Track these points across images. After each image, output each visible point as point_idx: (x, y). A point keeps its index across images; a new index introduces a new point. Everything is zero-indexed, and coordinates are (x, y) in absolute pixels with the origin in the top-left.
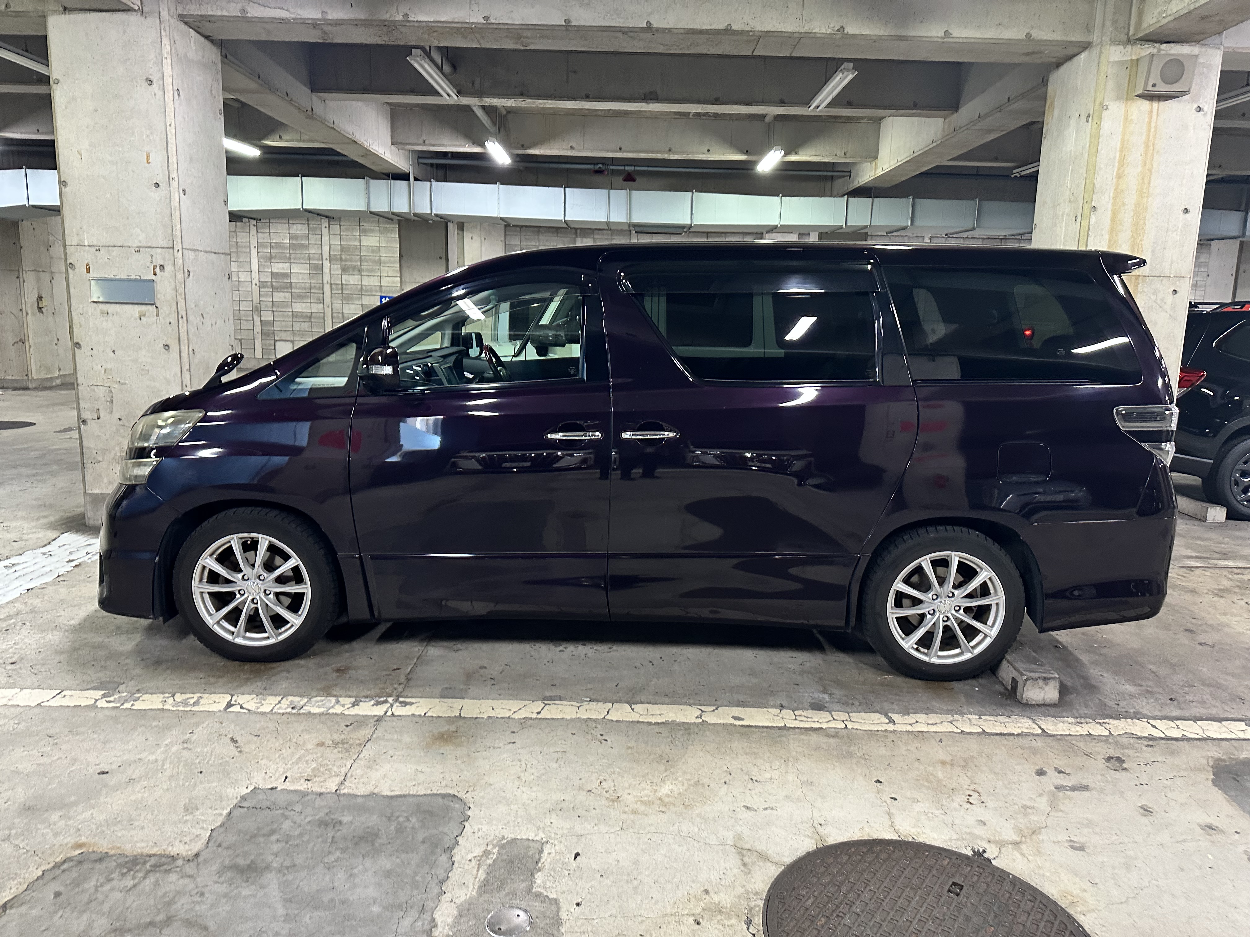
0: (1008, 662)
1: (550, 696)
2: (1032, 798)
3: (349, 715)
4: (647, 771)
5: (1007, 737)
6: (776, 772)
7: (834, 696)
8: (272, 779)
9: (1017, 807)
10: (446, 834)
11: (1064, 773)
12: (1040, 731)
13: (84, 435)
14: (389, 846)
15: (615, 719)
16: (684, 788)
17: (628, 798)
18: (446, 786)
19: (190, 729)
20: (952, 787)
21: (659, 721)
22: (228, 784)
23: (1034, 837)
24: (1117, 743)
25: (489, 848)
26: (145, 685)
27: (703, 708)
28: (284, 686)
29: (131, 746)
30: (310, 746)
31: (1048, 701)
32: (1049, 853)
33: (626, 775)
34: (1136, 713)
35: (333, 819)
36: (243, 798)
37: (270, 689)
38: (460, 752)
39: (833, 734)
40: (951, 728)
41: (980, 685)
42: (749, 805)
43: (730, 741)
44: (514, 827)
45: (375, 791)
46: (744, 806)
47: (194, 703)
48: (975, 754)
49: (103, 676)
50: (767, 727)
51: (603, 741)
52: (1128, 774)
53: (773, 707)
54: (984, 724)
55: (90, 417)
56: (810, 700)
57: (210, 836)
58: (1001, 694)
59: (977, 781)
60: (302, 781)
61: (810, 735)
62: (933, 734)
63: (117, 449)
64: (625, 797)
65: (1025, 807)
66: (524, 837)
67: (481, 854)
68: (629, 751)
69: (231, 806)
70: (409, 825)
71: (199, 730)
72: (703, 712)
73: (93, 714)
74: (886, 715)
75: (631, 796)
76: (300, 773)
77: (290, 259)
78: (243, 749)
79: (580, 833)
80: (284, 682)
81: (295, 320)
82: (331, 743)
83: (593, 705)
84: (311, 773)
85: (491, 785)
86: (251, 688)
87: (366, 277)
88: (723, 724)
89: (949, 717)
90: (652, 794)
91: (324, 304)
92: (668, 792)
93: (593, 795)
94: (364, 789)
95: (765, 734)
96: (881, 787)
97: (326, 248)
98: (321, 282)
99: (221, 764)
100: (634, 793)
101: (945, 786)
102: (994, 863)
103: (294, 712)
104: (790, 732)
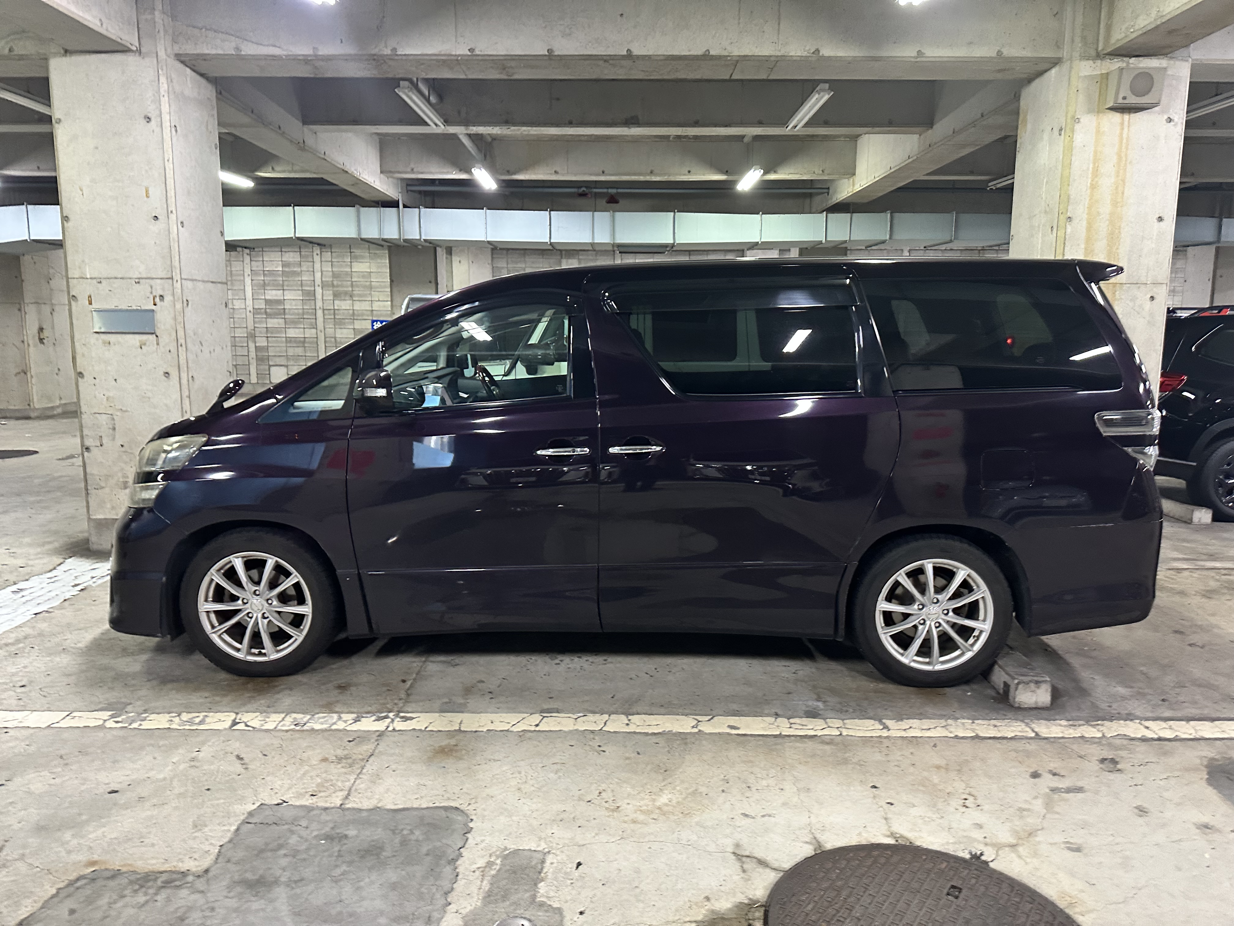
0: (1000, 667)
1: (548, 709)
2: (1026, 801)
3: (352, 731)
4: (645, 782)
5: (1000, 741)
6: (773, 779)
7: (828, 704)
8: (278, 795)
9: (1012, 809)
10: (448, 845)
11: (1058, 775)
12: (1033, 735)
13: (87, 461)
14: (394, 859)
15: (612, 731)
16: (683, 796)
17: (629, 808)
19: (196, 748)
20: (947, 791)
21: (656, 731)
22: (236, 801)
23: (1031, 838)
24: (1110, 745)
25: (493, 859)
26: (151, 706)
27: (699, 718)
28: (287, 704)
29: (139, 765)
30: (314, 762)
31: (1040, 705)
32: (1046, 855)
33: (625, 785)
34: (1128, 714)
35: (338, 834)
36: (251, 814)
37: (273, 706)
38: (462, 765)
39: (828, 741)
40: (945, 733)
41: (972, 690)
42: (747, 813)
43: (727, 750)
44: (516, 838)
45: (379, 805)
46: (742, 814)
47: (200, 722)
48: (969, 758)
49: (111, 697)
50: (762, 735)
51: (601, 752)
52: (1122, 775)
53: (768, 715)
54: (977, 728)
55: (94, 444)
56: (804, 708)
57: (219, 852)
58: (993, 698)
59: (972, 784)
60: (307, 796)
61: (805, 742)
62: (926, 739)
63: (120, 474)
64: (624, 806)
65: (1021, 810)
66: (527, 848)
67: (484, 865)
68: (627, 762)
69: (239, 822)
70: (413, 837)
71: (205, 748)
72: (699, 721)
73: (101, 734)
74: (880, 721)
75: (631, 806)
76: (304, 788)
77: (283, 286)
78: (249, 766)
79: (581, 843)
80: (287, 699)
81: (289, 345)
82: (334, 758)
83: (591, 717)
84: (315, 789)
85: (492, 797)
86: (255, 706)
87: (358, 302)
88: (719, 733)
89: (943, 722)
90: (650, 803)
91: (316, 329)
92: (667, 801)
93: (593, 805)
94: (368, 803)
95: (761, 743)
96: (877, 793)
97: (318, 275)
98: (313, 307)
99: (227, 782)
100: (633, 802)
101: (940, 790)
102: (992, 865)
103: (298, 729)
104: (786, 739)
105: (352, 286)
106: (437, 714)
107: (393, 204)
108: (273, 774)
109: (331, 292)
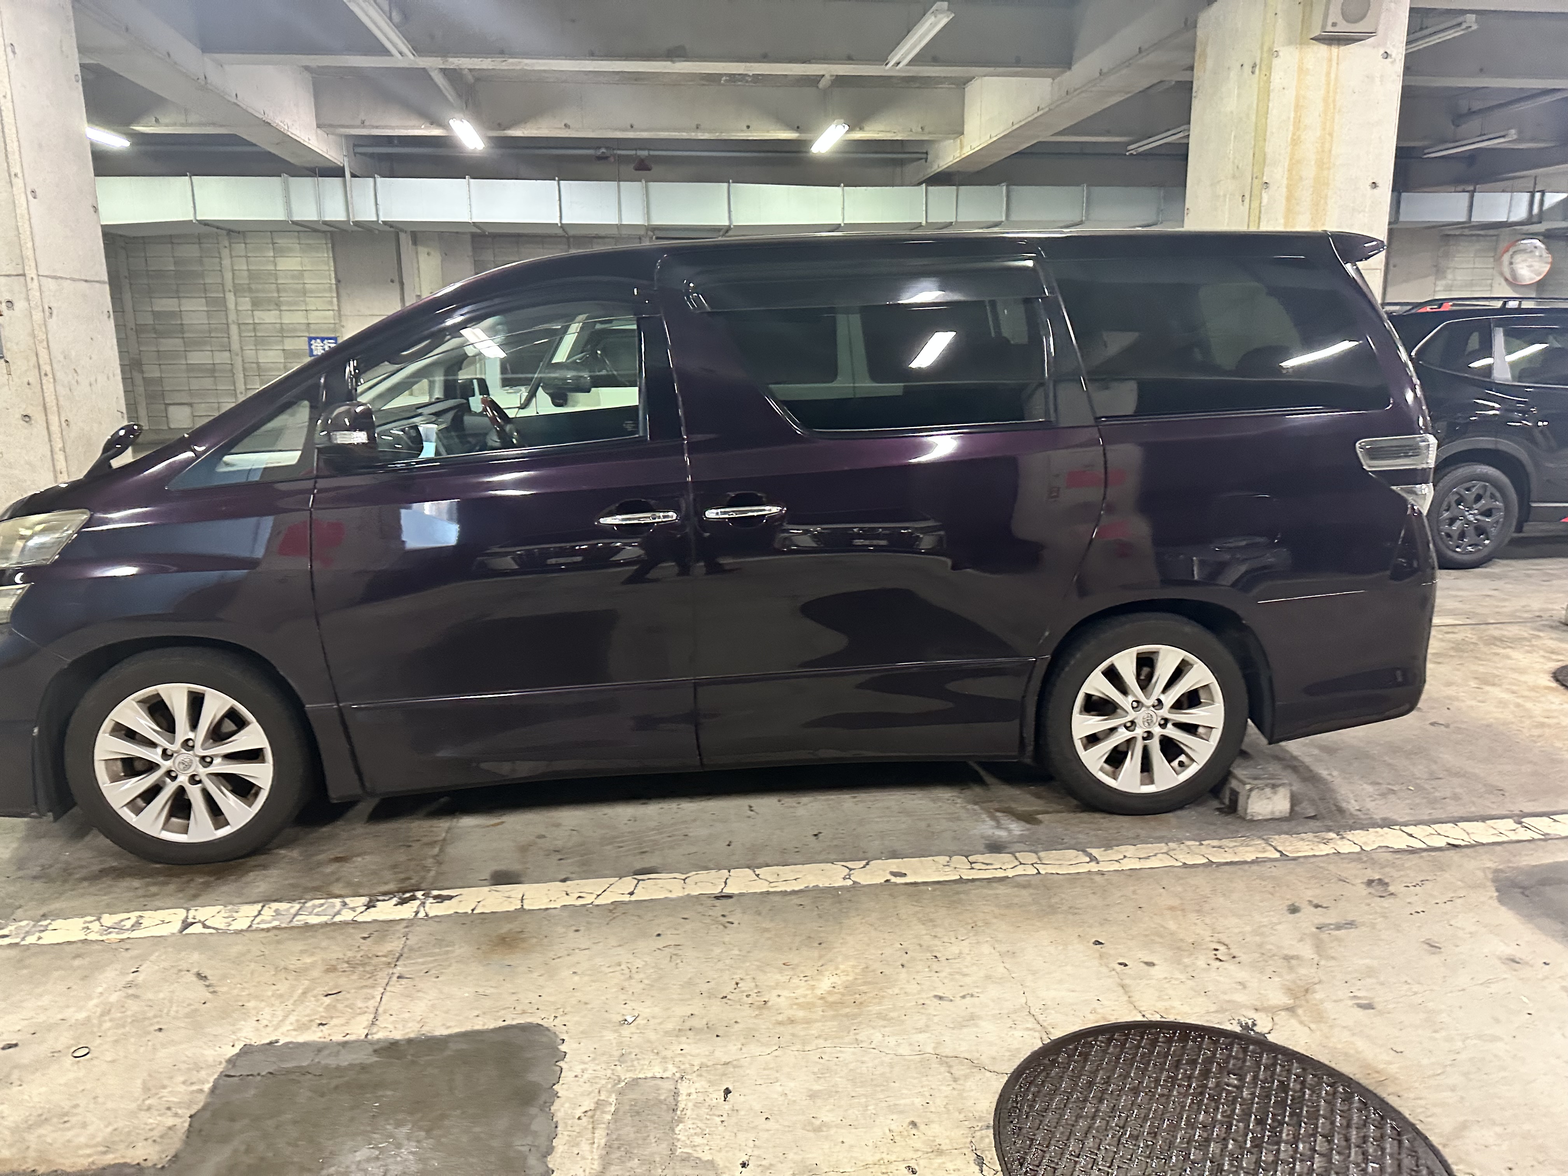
1: (642, 869)
2: (1291, 945)
3: (365, 922)
5: (1240, 867)
6: (965, 943)
8: (269, 1029)
9: (1277, 958)
10: (536, 1082)
11: (1322, 906)
12: (1278, 855)
15: (736, 892)
16: (850, 978)
17: (779, 1003)
19: (132, 966)
20: (1191, 941)
21: (796, 889)
22: (204, 1043)
23: (1309, 996)
24: (1372, 861)
25: (603, 1098)
26: (52, 907)
27: (849, 864)
28: (261, 889)
29: (46, 1000)
30: (316, 974)
31: (1277, 815)
32: (1333, 1017)
33: (769, 969)
34: (1384, 819)
36: (231, 1063)
37: (242, 894)
38: (535, 960)
39: (1023, 883)
40: (1169, 861)
42: (941, 994)
43: (896, 907)
44: (632, 1061)
45: (424, 1032)
46: (936, 996)
47: (133, 926)
48: (1207, 893)
50: (938, 882)
51: (727, 924)
52: (1397, 900)
53: (939, 854)
54: (1208, 851)
56: (984, 840)
57: (190, 1126)
58: (1218, 809)
59: (1219, 929)
60: (314, 1027)
61: (996, 888)
62: (1148, 871)
64: (774, 1000)
65: (1287, 958)
66: (649, 1075)
67: (592, 1107)
68: (766, 935)
69: (216, 1076)
71: (145, 966)
72: (851, 870)
74: (1084, 851)
75: (782, 999)
76: (309, 1016)
77: (177, 291)
78: (217, 989)
79: (725, 1060)
80: (259, 883)
81: (192, 375)
82: (345, 965)
83: (703, 875)
84: (323, 1014)
85: (586, 1003)
86: (215, 896)
87: (288, 313)
88: (881, 884)
89: (1163, 847)
90: (809, 992)
91: (230, 351)
92: (831, 988)
93: (730, 1003)
94: (405, 1032)
95: (938, 893)
96: (1103, 950)
97: (228, 276)
98: (224, 321)
99: (187, 1016)
100: (785, 993)
101: (1182, 940)
102: (1271, 1038)
103: (283, 925)
104: (969, 886)
105: (278, 291)
107: (336, 172)
108: (257, 997)
109: (247, 299)
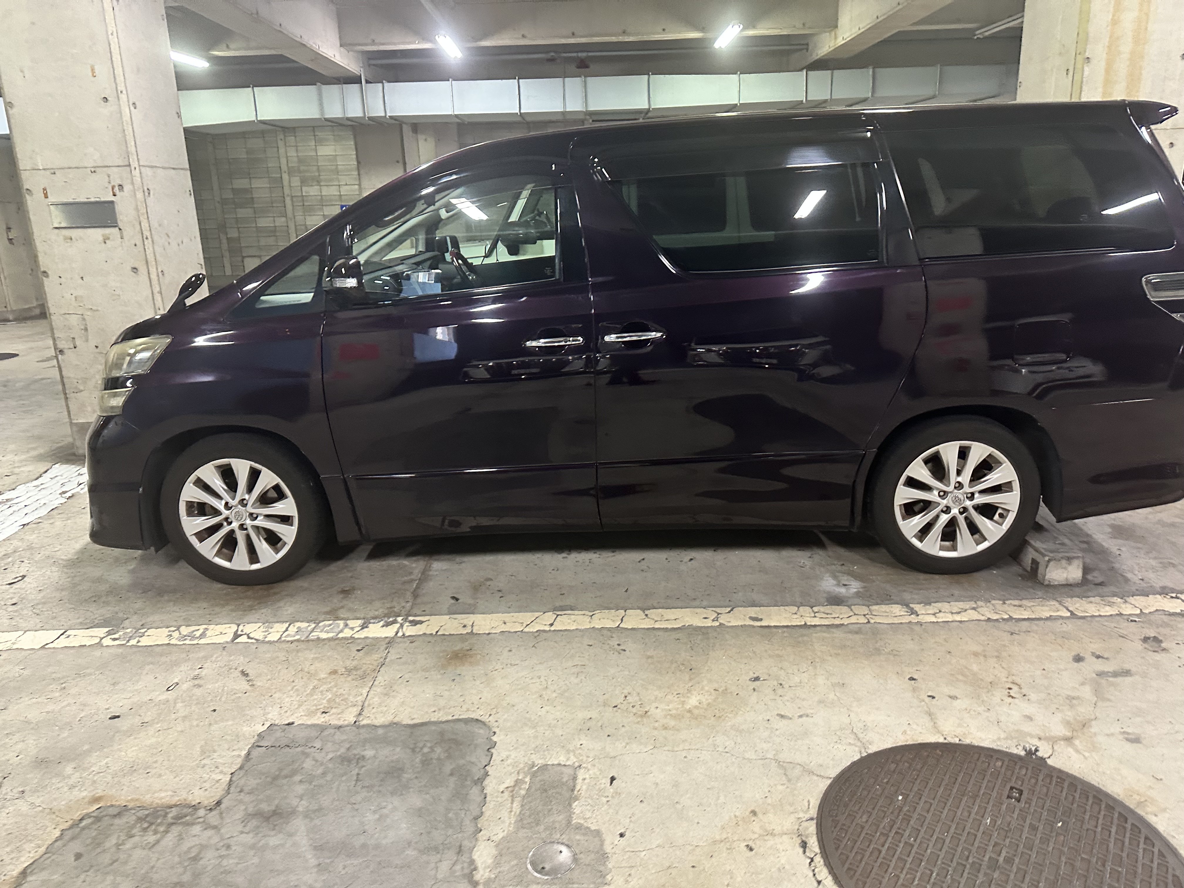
0: (1032, 546)
1: (561, 607)
2: (1074, 688)
3: (359, 639)
4: (671, 682)
5: (1036, 622)
6: (805, 674)
8: (288, 714)
9: (1060, 698)
10: (473, 763)
11: (1102, 657)
12: (1069, 614)
13: (62, 364)
14: (416, 781)
15: (630, 627)
16: (713, 698)
17: (658, 712)
18: (468, 710)
19: (199, 664)
20: (990, 680)
21: (675, 627)
22: (244, 722)
23: (1085, 730)
24: (1150, 622)
25: (520, 778)
26: (149, 620)
27: (719, 610)
28: (289, 612)
29: (139, 686)
30: (323, 676)
31: (1071, 581)
32: (1104, 748)
33: (650, 687)
35: (355, 755)
36: (261, 736)
37: (276, 615)
38: (477, 671)
39: (856, 630)
40: (977, 616)
41: (997, 568)
42: (783, 713)
43: (751, 644)
44: (544, 751)
45: (396, 721)
46: (778, 715)
47: (201, 635)
49: (106, 612)
50: (787, 627)
51: (621, 651)
52: (1168, 655)
53: (789, 604)
54: (1009, 609)
55: (67, 346)
56: (826, 595)
57: (231, 780)
58: (1020, 576)
59: (1014, 672)
60: (319, 714)
61: (833, 633)
62: (958, 623)
64: (653, 711)
65: (1070, 698)
66: (556, 762)
67: (512, 784)
68: (650, 660)
69: (249, 746)
70: (435, 756)
71: (207, 664)
72: (719, 614)
73: (97, 653)
74: (907, 606)
75: (659, 710)
76: (316, 706)
77: (249, 174)
78: (254, 683)
79: (612, 754)
80: (289, 608)
81: (259, 235)
82: (344, 670)
83: (605, 613)
84: (327, 705)
85: (513, 706)
86: (257, 616)
87: (325, 187)
88: (741, 626)
89: (972, 604)
90: (680, 706)
91: (286, 217)
92: (697, 704)
93: (619, 711)
94: (383, 719)
95: (786, 634)
96: (915, 685)
97: (283, 161)
98: (282, 195)
99: (234, 701)
100: (662, 706)
101: (982, 680)
102: (1049, 762)
103: (303, 639)
104: (812, 630)
105: (318, 170)
106: (448, 617)
107: (355, 80)
108: (280, 691)
109: (298, 178)
